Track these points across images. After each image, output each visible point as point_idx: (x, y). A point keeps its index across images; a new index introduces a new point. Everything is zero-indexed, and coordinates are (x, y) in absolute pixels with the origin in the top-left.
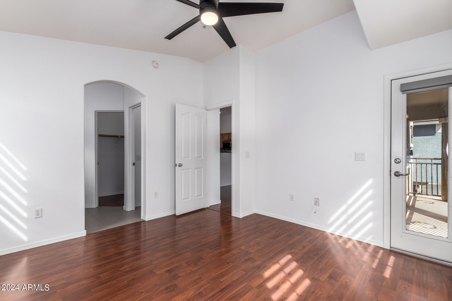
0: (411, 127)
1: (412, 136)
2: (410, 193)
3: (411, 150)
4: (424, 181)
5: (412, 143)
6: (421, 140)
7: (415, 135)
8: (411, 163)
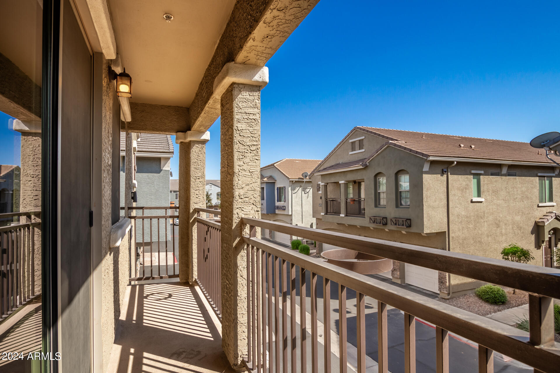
0: (134, 152)
1: (134, 166)
2: (133, 280)
3: (133, 191)
4: (147, 239)
5: (134, 180)
6: (145, 180)
7: (140, 170)
8: (134, 218)
